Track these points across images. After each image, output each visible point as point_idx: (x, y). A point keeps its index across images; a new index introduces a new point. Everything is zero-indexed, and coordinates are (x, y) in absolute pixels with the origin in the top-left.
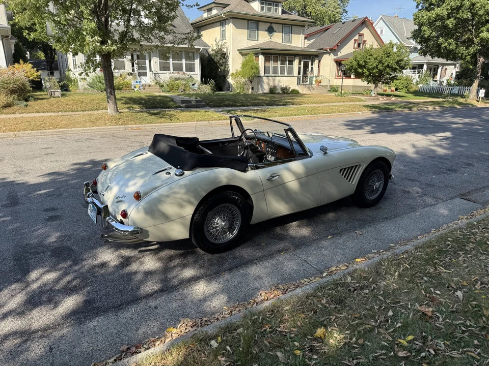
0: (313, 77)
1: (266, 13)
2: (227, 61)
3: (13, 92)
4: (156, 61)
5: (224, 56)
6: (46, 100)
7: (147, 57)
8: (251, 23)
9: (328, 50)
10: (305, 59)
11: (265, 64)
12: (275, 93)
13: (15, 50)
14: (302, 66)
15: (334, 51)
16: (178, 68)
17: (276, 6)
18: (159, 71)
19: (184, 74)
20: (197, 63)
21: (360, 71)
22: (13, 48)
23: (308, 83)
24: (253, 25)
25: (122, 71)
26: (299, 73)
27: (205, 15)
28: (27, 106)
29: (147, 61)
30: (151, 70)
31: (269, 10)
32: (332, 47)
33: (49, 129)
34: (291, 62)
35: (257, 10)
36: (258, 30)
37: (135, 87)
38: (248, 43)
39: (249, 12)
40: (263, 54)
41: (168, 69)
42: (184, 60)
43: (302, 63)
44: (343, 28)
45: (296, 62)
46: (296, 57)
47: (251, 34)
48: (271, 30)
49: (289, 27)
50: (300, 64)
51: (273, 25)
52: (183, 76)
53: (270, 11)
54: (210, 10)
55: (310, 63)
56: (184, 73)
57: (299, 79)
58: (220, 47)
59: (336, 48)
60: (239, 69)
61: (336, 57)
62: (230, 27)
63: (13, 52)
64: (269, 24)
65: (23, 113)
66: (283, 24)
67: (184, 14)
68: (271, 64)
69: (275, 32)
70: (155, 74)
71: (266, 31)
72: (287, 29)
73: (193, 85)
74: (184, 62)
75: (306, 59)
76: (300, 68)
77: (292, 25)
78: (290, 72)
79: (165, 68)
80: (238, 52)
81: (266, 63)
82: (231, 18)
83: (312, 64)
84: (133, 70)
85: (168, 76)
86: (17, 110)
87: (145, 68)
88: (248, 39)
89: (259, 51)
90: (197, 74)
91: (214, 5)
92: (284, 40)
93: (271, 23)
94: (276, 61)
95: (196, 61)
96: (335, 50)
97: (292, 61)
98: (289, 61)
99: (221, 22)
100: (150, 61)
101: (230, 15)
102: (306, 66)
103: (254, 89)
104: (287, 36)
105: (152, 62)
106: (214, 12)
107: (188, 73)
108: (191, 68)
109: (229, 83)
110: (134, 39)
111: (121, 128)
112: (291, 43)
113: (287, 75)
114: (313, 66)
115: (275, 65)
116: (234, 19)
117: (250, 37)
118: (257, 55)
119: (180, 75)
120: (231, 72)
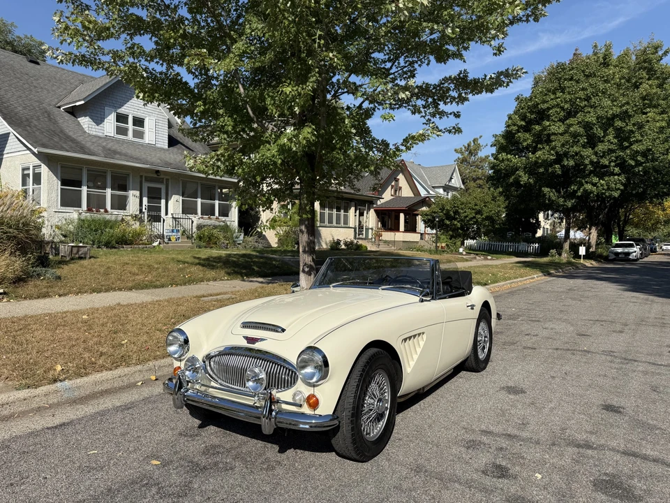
0: (369, 229)
4: (176, 200)
7: (163, 194)
10: (360, 206)
14: (357, 217)
16: (208, 211)
18: (181, 215)
19: (217, 220)
21: (448, 222)
23: (364, 237)
25: (121, 212)
26: (356, 224)
30: (167, 212)
32: (373, 192)
34: (346, 210)
37: (170, 240)
41: (194, 211)
43: (358, 210)
45: (352, 209)
46: (352, 203)
50: (356, 212)
52: (217, 223)
55: (365, 212)
56: (217, 218)
57: (355, 231)
59: (377, 194)
68: (326, 211)
70: (175, 219)
73: (238, 237)
74: (217, 201)
75: (362, 206)
78: (346, 222)
79: (191, 210)
81: (322, 210)
84: (141, 211)
87: (159, 209)
90: (233, 221)
95: (233, 202)
97: (348, 208)
98: (344, 207)
100: (167, 200)
102: (362, 215)
107: (222, 218)
108: (225, 212)
113: (343, 226)
114: (368, 215)
115: (331, 212)
119: (212, 222)
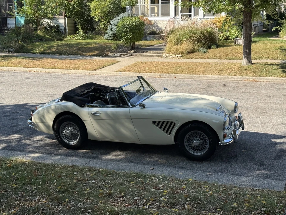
3: (199, 41)
6: (225, 48)
28: (205, 52)
33: (184, 74)
65: (198, 58)
86: (196, 55)
111: (238, 78)
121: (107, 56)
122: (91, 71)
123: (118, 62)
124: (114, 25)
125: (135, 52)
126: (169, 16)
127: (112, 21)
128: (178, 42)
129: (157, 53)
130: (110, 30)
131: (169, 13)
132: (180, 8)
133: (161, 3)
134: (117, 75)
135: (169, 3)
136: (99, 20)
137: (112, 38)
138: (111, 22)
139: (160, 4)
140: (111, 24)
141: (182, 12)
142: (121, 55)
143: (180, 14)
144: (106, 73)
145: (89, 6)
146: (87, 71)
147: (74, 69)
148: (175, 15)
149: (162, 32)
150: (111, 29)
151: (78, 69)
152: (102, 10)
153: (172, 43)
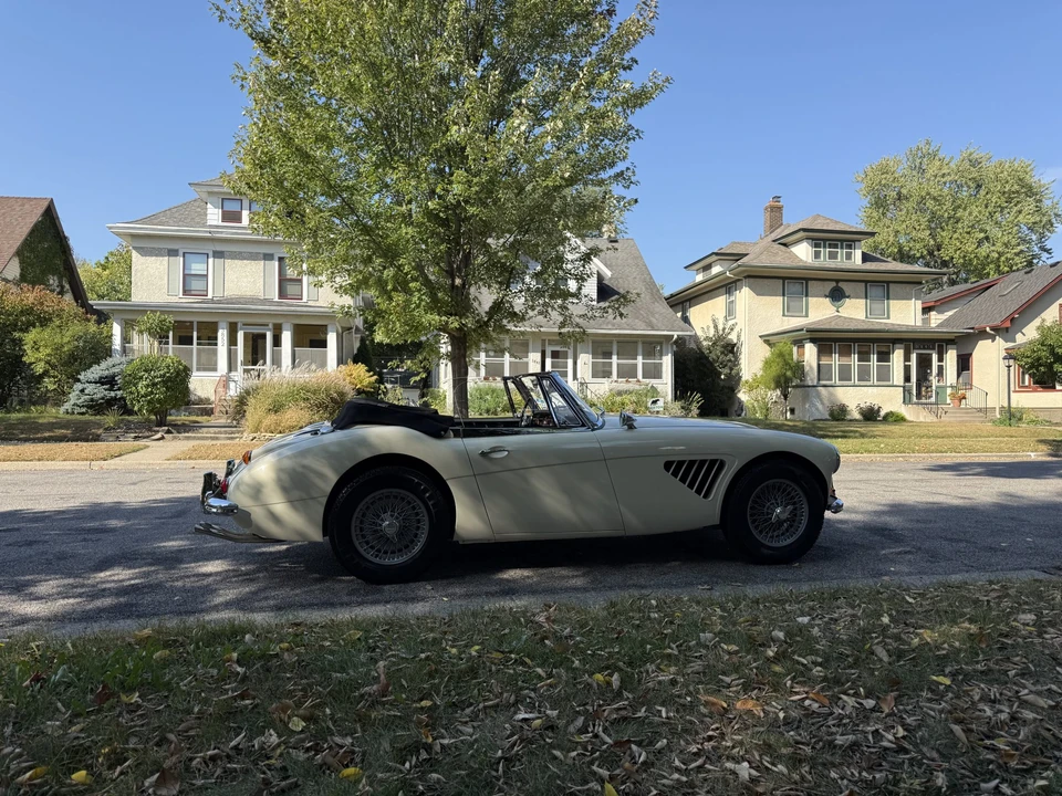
0: (946, 387)
1: (825, 261)
2: (737, 358)
4: (585, 360)
5: (731, 349)
7: (570, 353)
8: (793, 283)
9: (988, 329)
10: (920, 349)
11: (819, 360)
12: (843, 420)
13: (358, 350)
14: (913, 363)
15: (1004, 330)
16: (627, 373)
17: (850, 247)
18: (590, 379)
19: (640, 383)
20: (667, 362)
22: (357, 345)
23: (933, 400)
24: (797, 287)
26: (907, 379)
27: (699, 278)
29: (570, 362)
30: (575, 377)
31: (833, 256)
32: (997, 322)
34: (884, 356)
35: (804, 259)
36: (807, 296)
38: (783, 321)
39: (788, 263)
40: (813, 340)
41: (607, 374)
42: (640, 358)
43: (914, 357)
44: (1026, 283)
45: (898, 356)
46: (897, 346)
47: (792, 304)
48: (837, 295)
49: (880, 286)
50: (907, 358)
51: (841, 284)
52: (637, 387)
53: (836, 258)
54: (708, 267)
55: (935, 357)
56: (638, 381)
57: (907, 391)
58: (721, 332)
59: (1008, 324)
60: (760, 373)
61: (1011, 345)
62: (744, 295)
63: (355, 352)
64: (834, 284)
66: (866, 282)
67: (651, 278)
68: (835, 361)
69: (848, 297)
70: (582, 384)
71: (826, 296)
72: (875, 291)
73: (654, 402)
74: (640, 360)
75: (924, 349)
76: (907, 369)
77: (888, 283)
78: (884, 376)
79: (602, 372)
80: (760, 341)
81: (823, 358)
82: (745, 277)
83: (941, 359)
85: (607, 387)
88: (784, 315)
89: (804, 335)
90: (666, 383)
91: (715, 258)
92: (869, 312)
93: (837, 281)
94: (845, 352)
95: (664, 358)
96: (1007, 329)
97: (888, 353)
98: (879, 353)
99: (728, 286)
100: (575, 363)
101: (745, 271)
102: (924, 364)
103: (796, 412)
104: (877, 306)
105: (579, 362)
106: (716, 270)
107: (647, 381)
108: (654, 372)
109: (740, 402)
110: (515, 313)
112: (888, 318)
113: (876, 383)
114: (944, 364)
115: (845, 361)
116: (752, 280)
117: (788, 311)
118: (799, 343)
119: (632, 385)
120: (743, 379)
121: (97, 438)
122: (93, 463)
123: (148, 447)
124: (91, 382)
125: (169, 432)
126: (215, 370)
127: (83, 373)
128: (276, 408)
129: (226, 432)
130: (77, 392)
131: (216, 364)
132: (240, 356)
133: (198, 344)
134: (172, 467)
135: (216, 344)
136: (45, 373)
137: (84, 410)
138: (81, 377)
139: (195, 346)
140: (79, 380)
141: (244, 363)
142: (136, 437)
143: (240, 368)
144: (140, 464)
145: (21, 340)
146: (81, 463)
147: (39, 460)
148: (230, 370)
149: (207, 401)
150: (82, 391)
151: (53, 460)
152: (57, 349)
153: (260, 412)
